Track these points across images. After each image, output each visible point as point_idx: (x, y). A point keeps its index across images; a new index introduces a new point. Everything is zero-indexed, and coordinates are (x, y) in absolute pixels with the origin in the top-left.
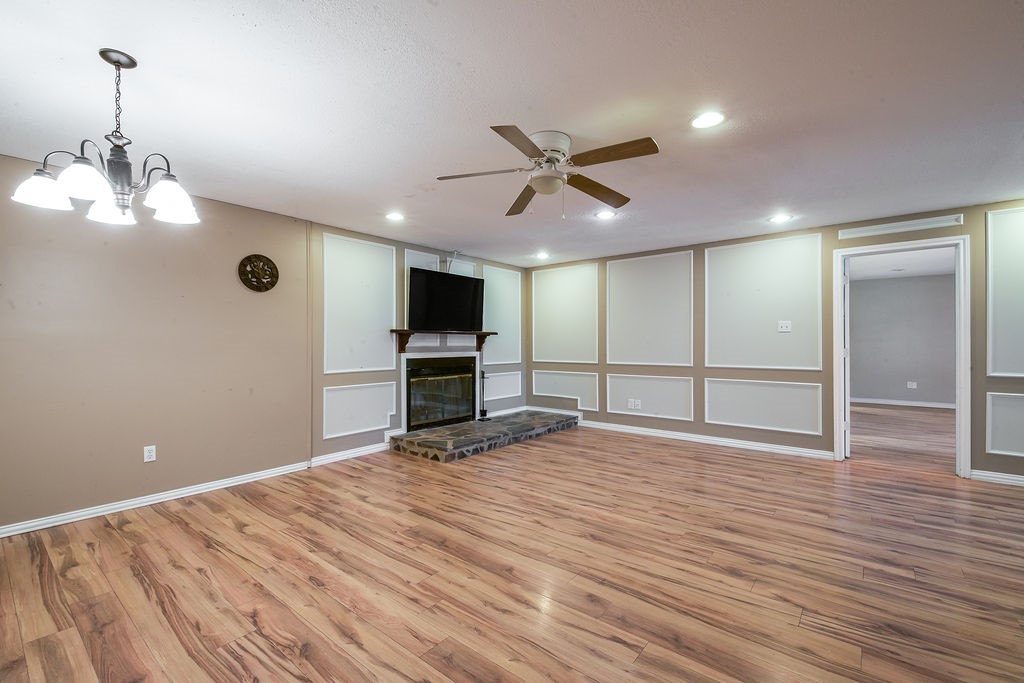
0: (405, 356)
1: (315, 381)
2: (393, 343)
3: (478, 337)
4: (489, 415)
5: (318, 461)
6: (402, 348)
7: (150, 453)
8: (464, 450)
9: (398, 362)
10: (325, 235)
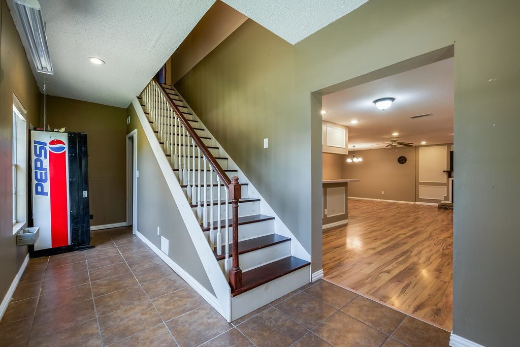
0: (451, 179)
1: (416, 184)
2: (445, 176)
5: (417, 203)
6: (450, 176)
7: (383, 193)
8: (448, 207)
9: (448, 181)
10: (420, 148)
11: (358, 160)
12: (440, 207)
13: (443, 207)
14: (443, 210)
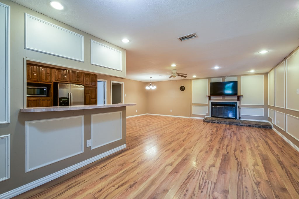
0: (210, 101)
1: (191, 105)
2: (207, 99)
3: (238, 97)
4: (241, 119)
6: (210, 99)
8: (209, 121)
9: (209, 102)
10: (193, 80)
11: (153, 88)
12: (204, 121)
13: (206, 121)
14: (206, 123)
